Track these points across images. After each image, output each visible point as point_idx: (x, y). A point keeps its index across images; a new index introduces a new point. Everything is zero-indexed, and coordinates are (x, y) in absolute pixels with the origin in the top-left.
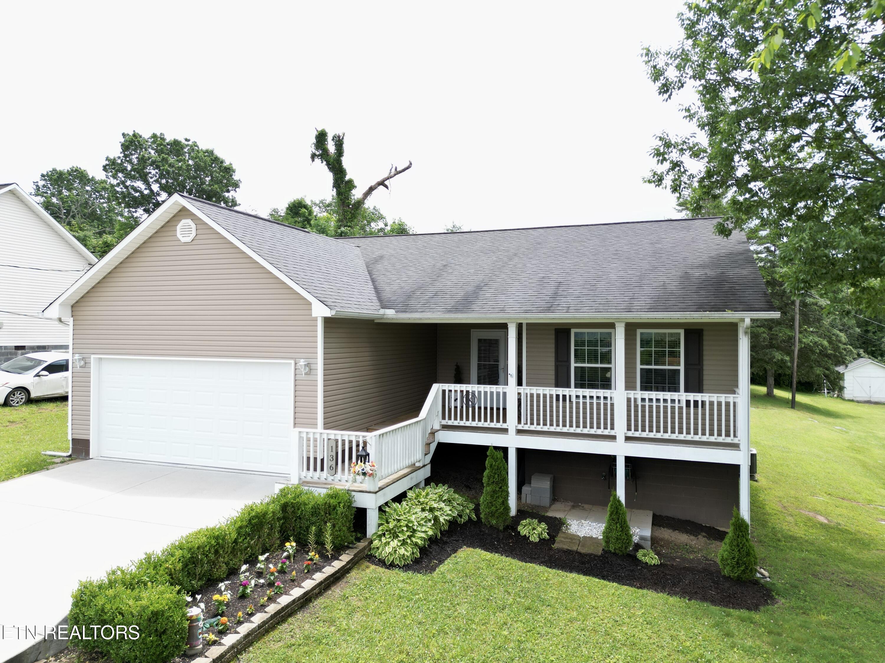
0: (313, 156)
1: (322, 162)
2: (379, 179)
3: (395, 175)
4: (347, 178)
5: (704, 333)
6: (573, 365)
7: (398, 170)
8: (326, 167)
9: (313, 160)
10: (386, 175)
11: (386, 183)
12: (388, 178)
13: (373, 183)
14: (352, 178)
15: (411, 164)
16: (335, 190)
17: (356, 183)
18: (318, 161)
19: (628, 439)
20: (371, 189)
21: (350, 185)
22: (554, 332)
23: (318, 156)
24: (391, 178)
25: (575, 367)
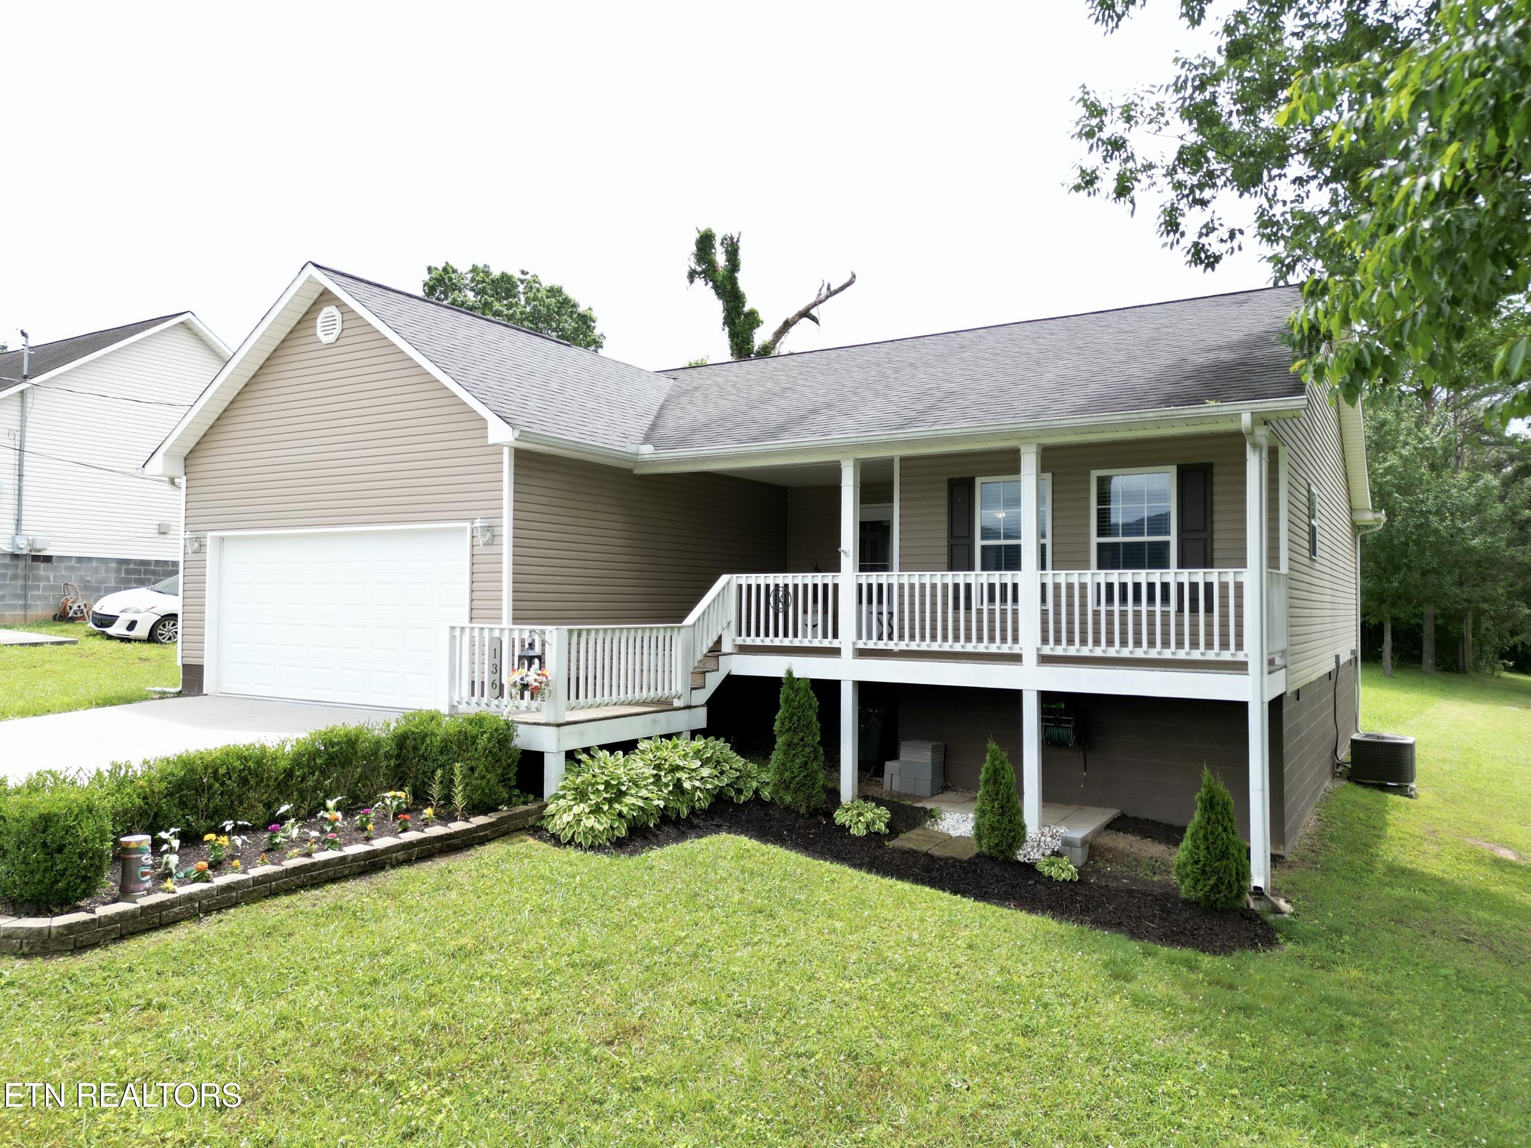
0: (692, 275)
1: (707, 284)
2: (801, 307)
3: (827, 297)
4: (746, 309)
5: (1216, 470)
6: (979, 543)
7: (832, 289)
8: (713, 291)
9: (692, 282)
10: (812, 300)
11: (813, 312)
12: (815, 305)
13: (790, 315)
14: (756, 308)
15: (854, 276)
16: (727, 329)
17: (762, 316)
18: (699, 282)
19: (1045, 660)
20: (787, 325)
21: (753, 320)
22: (946, 485)
23: (700, 274)
24: (820, 302)
25: (983, 547)
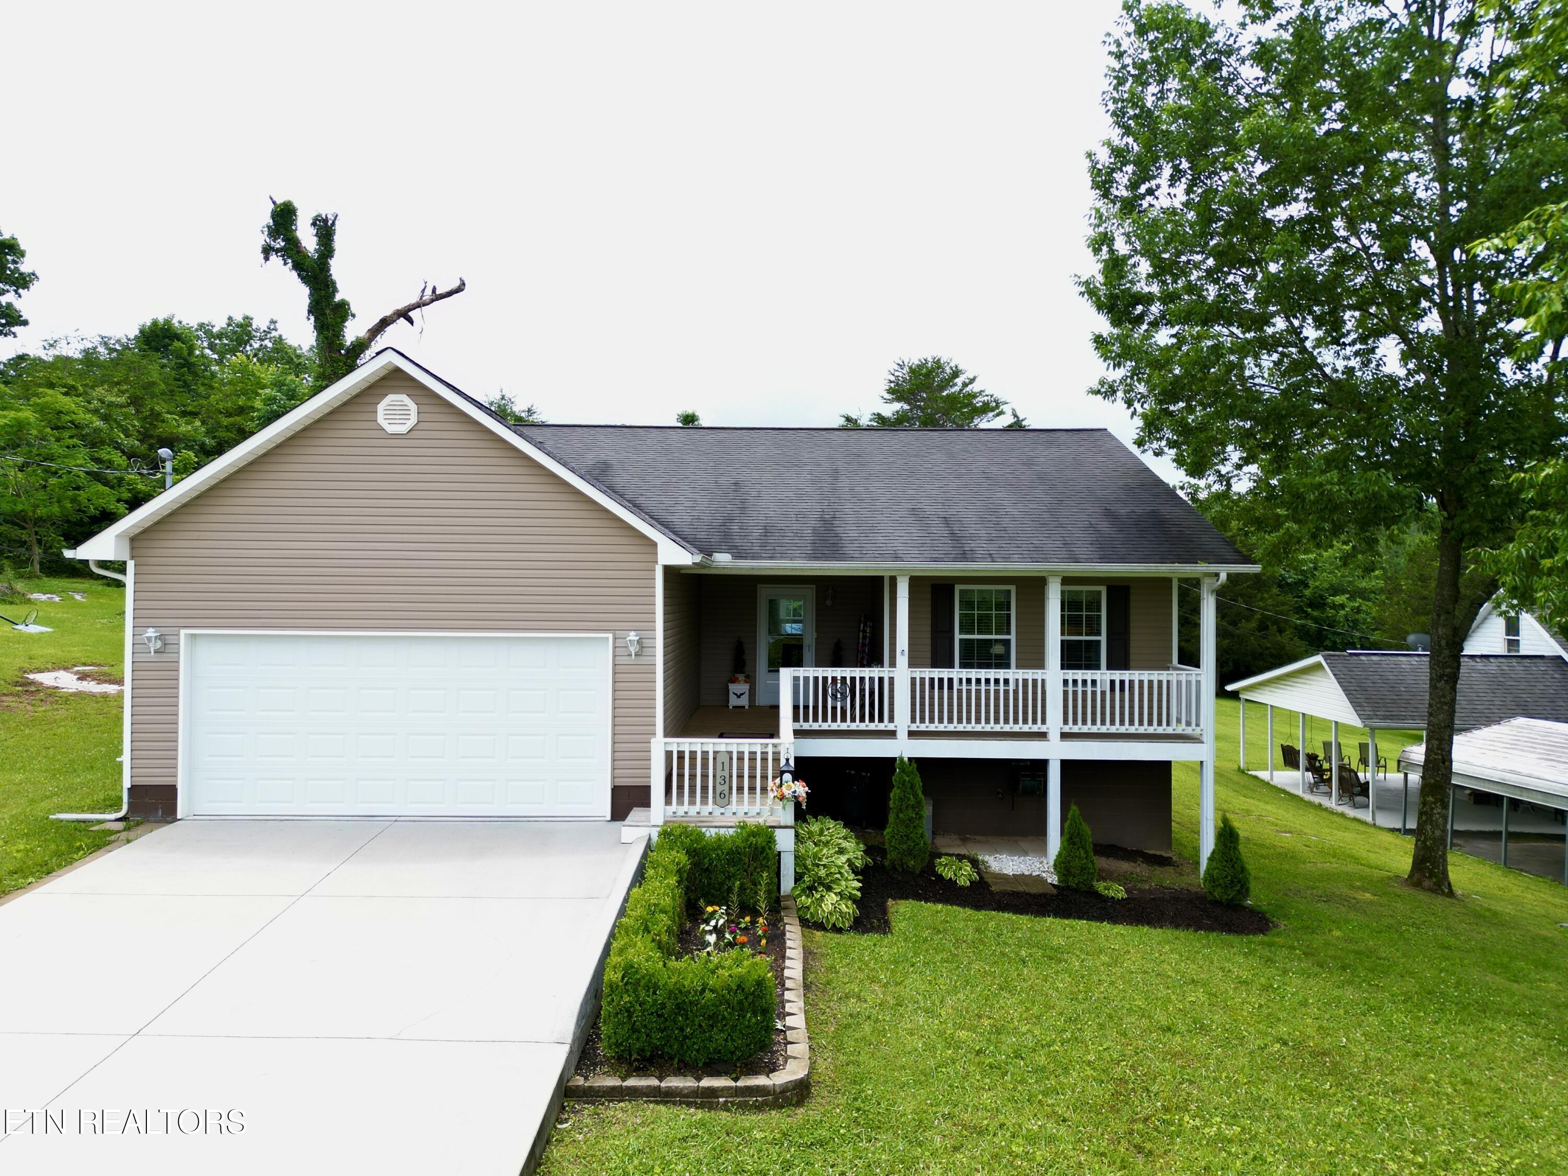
0: (267, 251)
1: (285, 264)
2: (401, 305)
3: (432, 301)
4: (338, 298)
5: (1132, 591)
6: (958, 637)
7: (438, 292)
8: (294, 274)
9: (267, 259)
10: (414, 299)
11: (411, 314)
12: (418, 306)
13: (388, 312)
14: (347, 299)
15: (464, 284)
16: (312, 318)
17: (354, 309)
18: (275, 260)
19: (1065, 736)
20: (385, 323)
21: (342, 311)
22: (929, 589)
23: (277, 251)
24: (424, 305)
25: (961, 640)
